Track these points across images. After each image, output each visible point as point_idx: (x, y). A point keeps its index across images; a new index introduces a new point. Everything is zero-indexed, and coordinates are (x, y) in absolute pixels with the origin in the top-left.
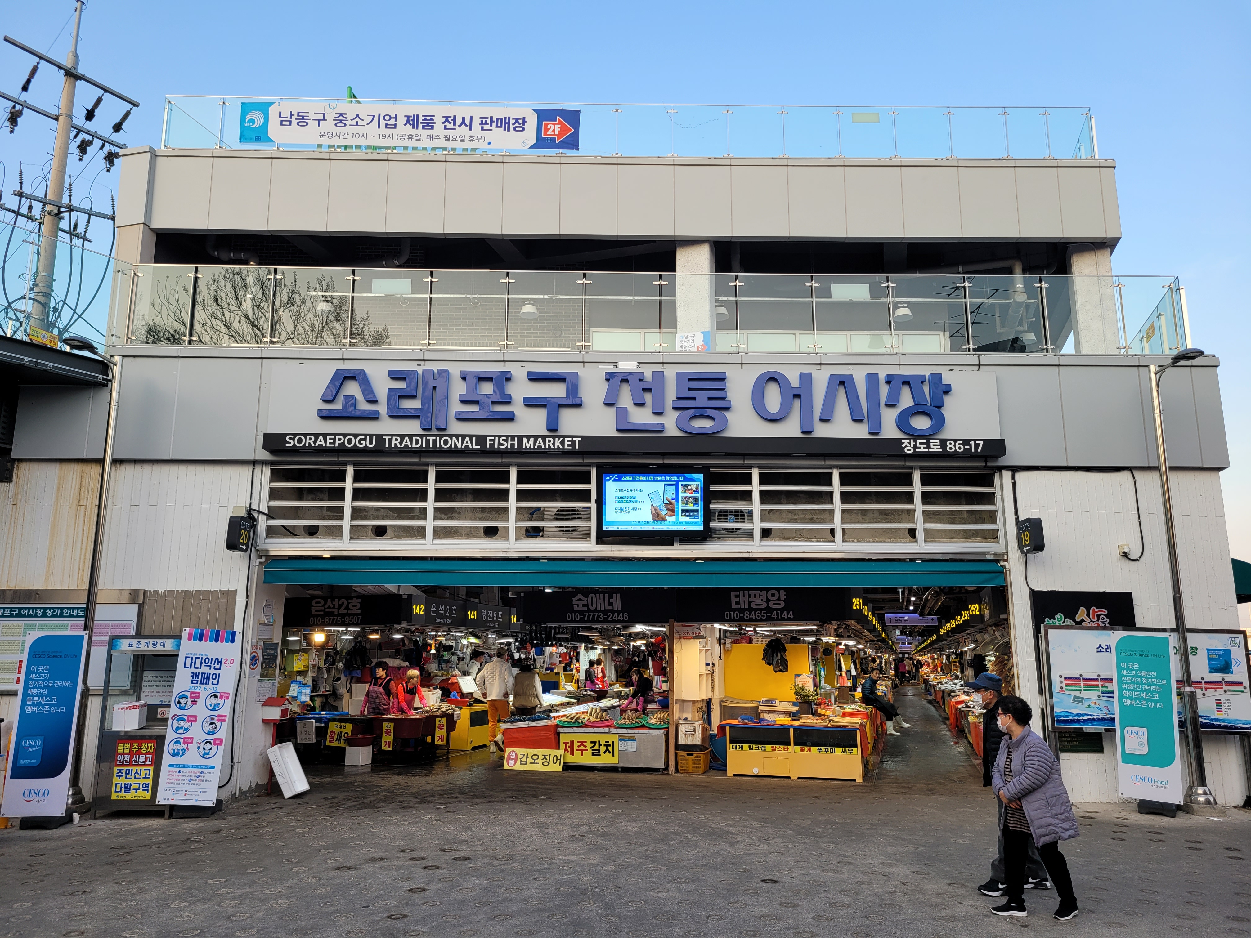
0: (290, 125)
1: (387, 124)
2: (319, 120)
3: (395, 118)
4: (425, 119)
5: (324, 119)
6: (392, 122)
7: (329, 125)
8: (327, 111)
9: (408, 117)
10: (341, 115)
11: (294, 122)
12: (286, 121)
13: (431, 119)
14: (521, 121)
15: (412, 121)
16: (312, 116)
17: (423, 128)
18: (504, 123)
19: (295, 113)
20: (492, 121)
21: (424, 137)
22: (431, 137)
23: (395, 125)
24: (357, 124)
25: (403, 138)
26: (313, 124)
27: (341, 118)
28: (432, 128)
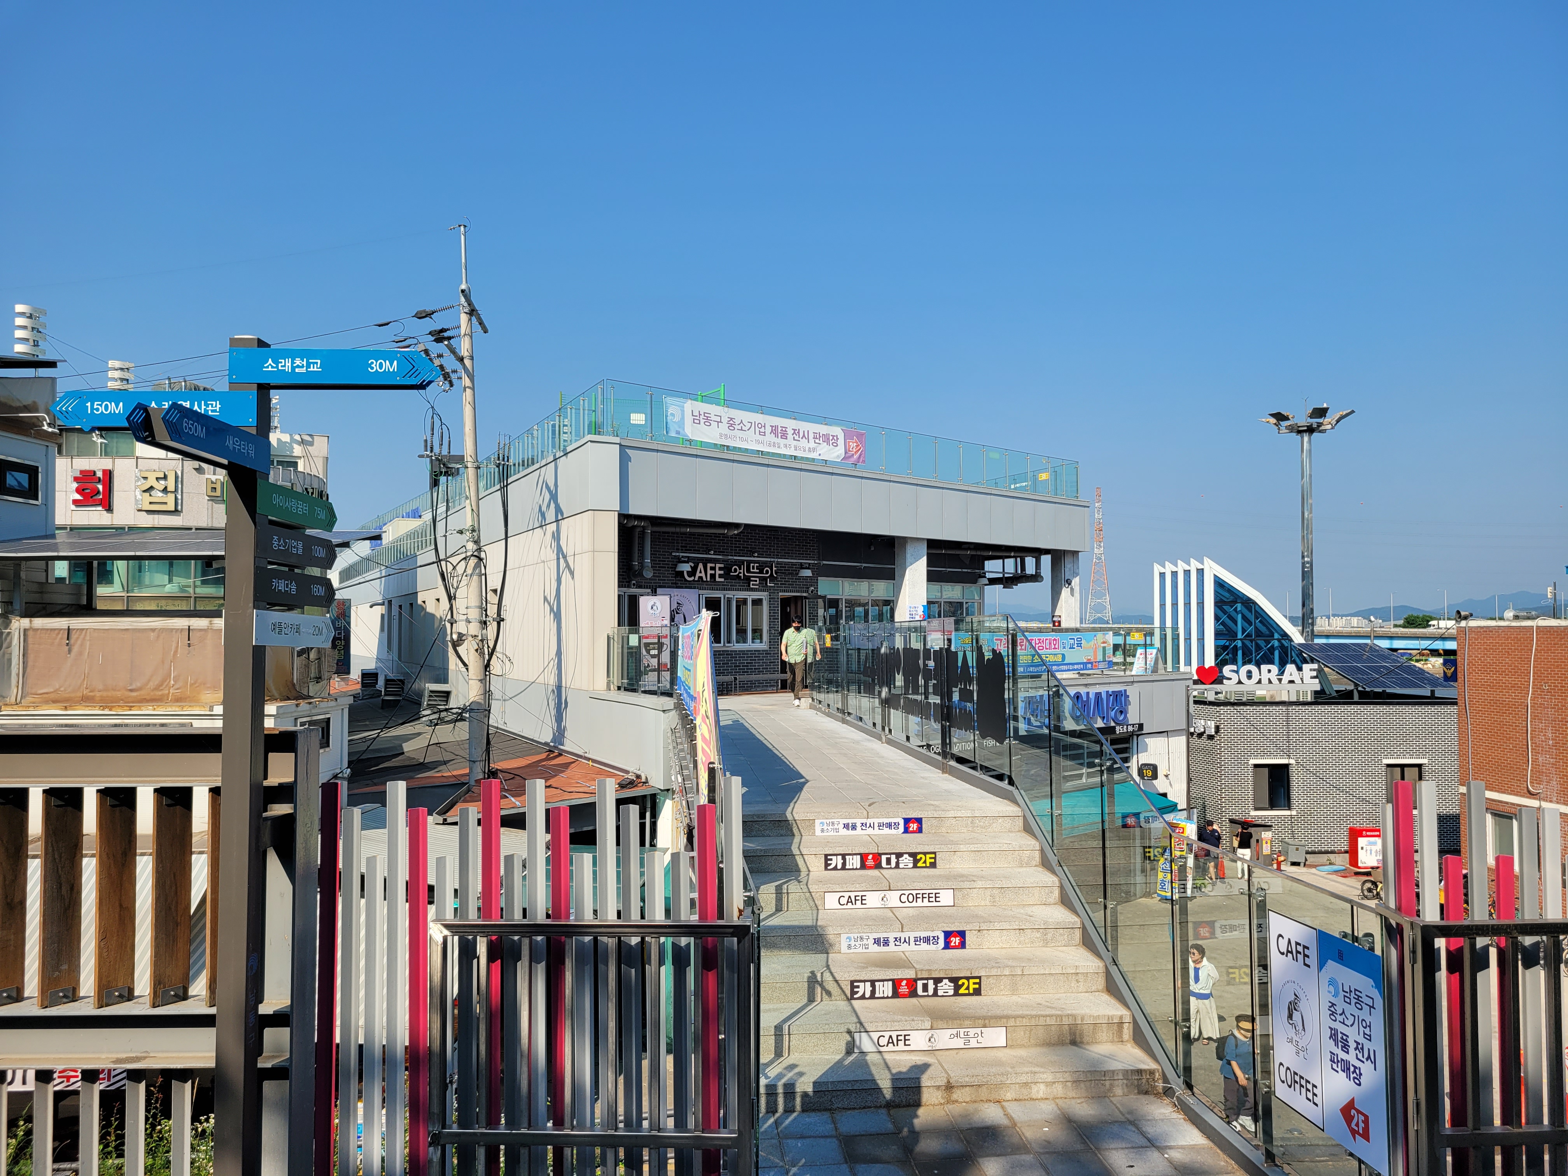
0: (699, 424)
1: (760, 432)
2: (718, 422)
3: (764, 426)
4: (782, 430)
5: (721, 422)
6: (762, 430)
7: (724, 427)
8: (723, 414)
9: (772, 427)
10: (732, 419)
11: (702, 421)
12: (696, 421)
13: (786, 431)
14: (835, 438)
15: (774, 430)
16: (713, 418)
17: (781, 438)
18: (827, 439)
19: (702, 413)
20: (820, 437)
21: (782, 446)
22: (786, 446)
23: (765, 432)
24: (742, 430)
25: (770, 445)
26: (714, 424)
27: (731, 422)
28: (786, 439)
